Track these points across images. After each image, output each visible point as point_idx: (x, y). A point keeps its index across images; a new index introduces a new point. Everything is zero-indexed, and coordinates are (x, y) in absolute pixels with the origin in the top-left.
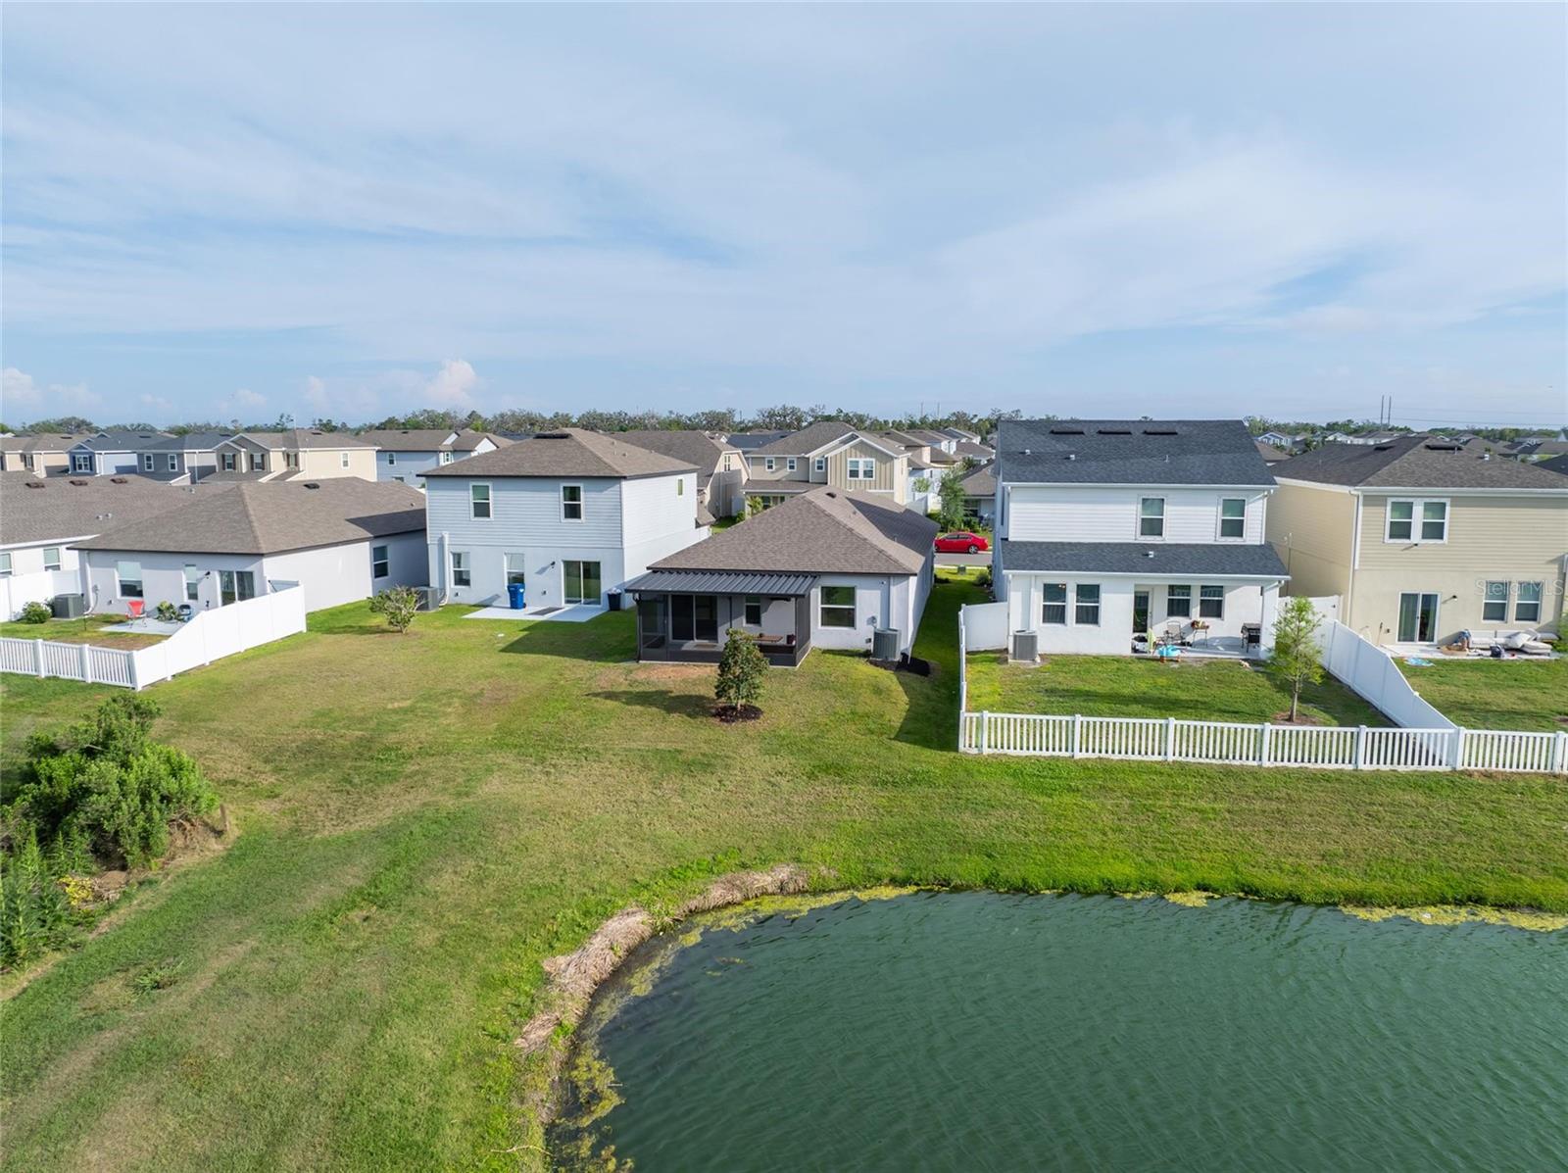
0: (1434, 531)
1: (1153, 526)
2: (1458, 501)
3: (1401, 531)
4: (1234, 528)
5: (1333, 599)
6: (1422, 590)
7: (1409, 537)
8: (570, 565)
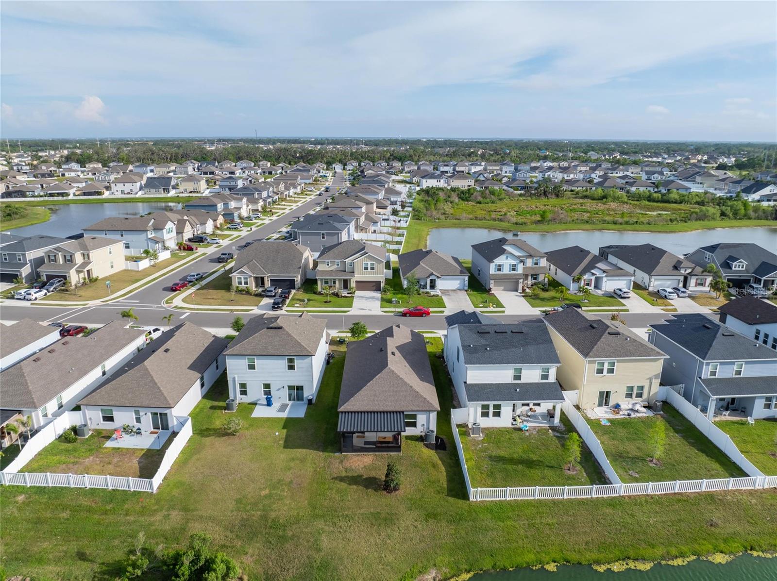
0: (611, 371)
1: (518, 377)
2: (619, 361)
3: (600, 371)
4: (545, 377)
5: (576, 391)
6: (606, 390)
7: (602, 373)
8: (291, 388)
